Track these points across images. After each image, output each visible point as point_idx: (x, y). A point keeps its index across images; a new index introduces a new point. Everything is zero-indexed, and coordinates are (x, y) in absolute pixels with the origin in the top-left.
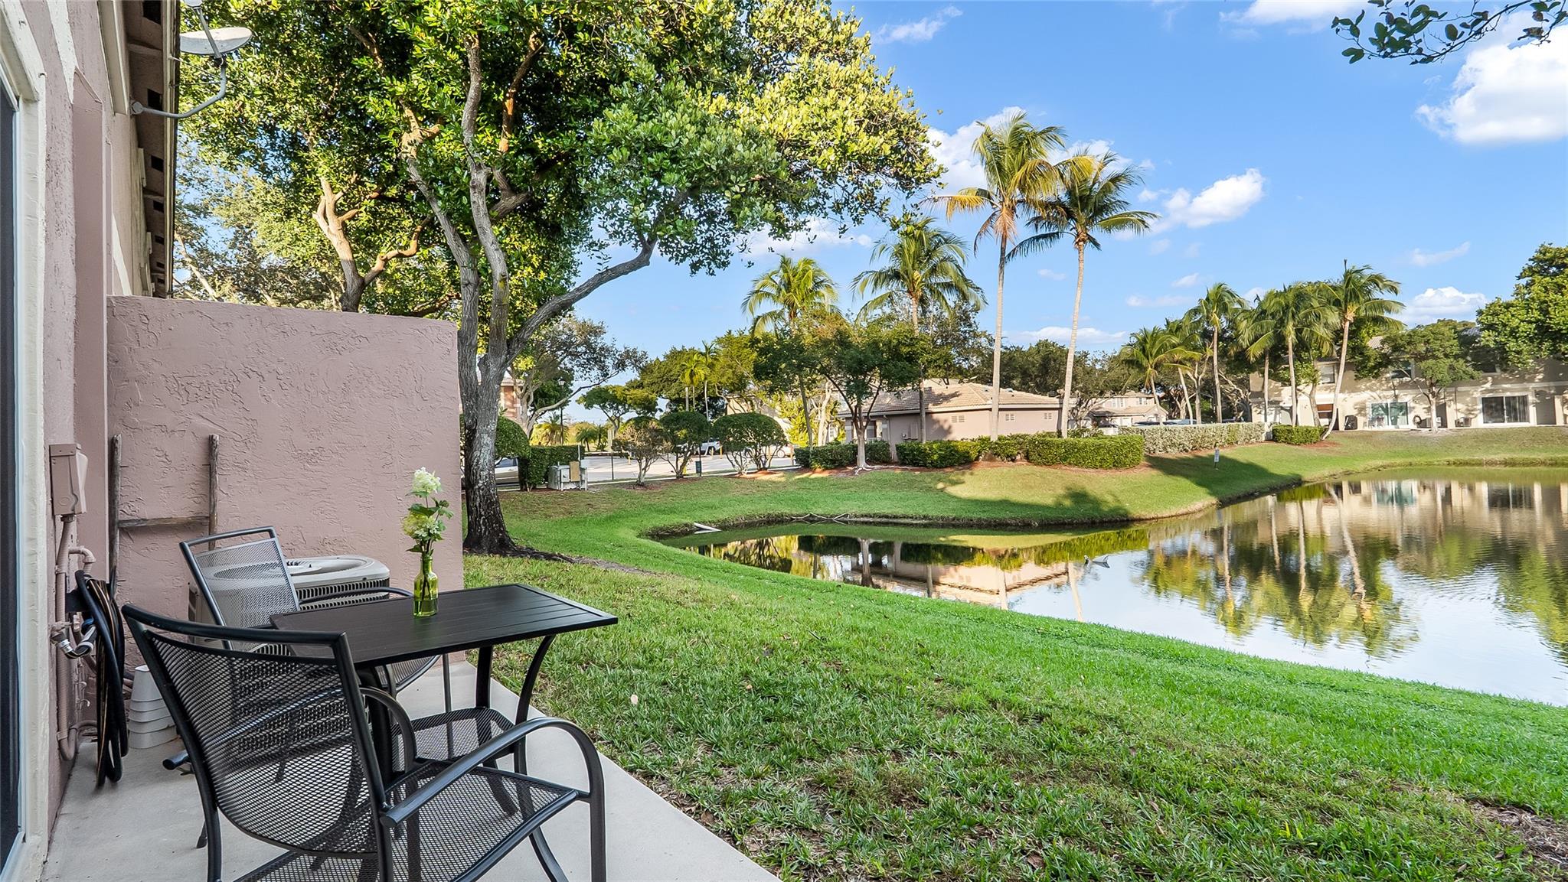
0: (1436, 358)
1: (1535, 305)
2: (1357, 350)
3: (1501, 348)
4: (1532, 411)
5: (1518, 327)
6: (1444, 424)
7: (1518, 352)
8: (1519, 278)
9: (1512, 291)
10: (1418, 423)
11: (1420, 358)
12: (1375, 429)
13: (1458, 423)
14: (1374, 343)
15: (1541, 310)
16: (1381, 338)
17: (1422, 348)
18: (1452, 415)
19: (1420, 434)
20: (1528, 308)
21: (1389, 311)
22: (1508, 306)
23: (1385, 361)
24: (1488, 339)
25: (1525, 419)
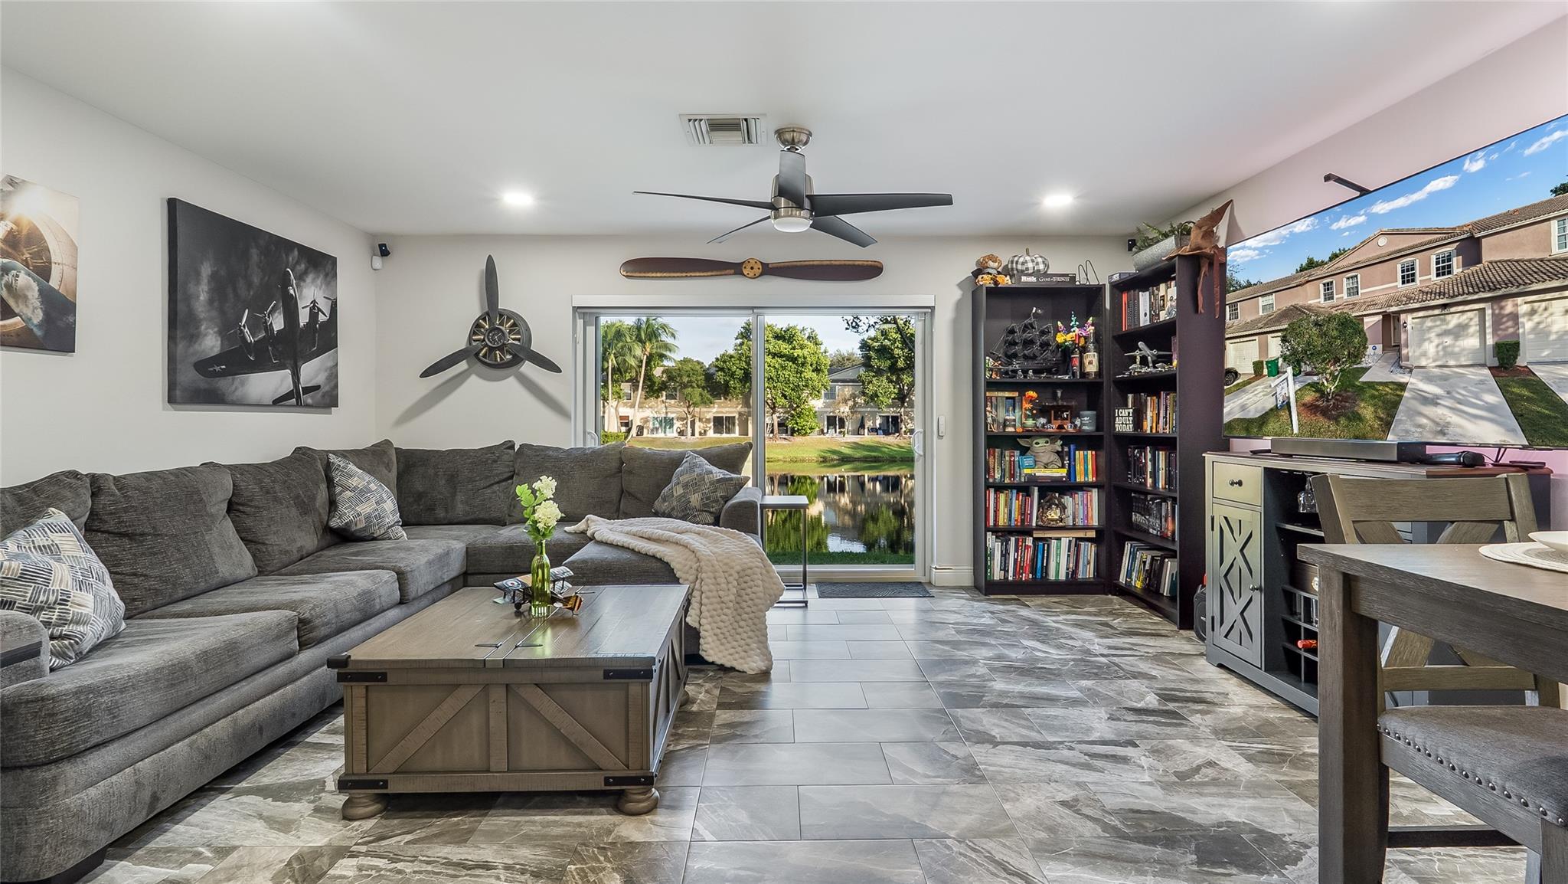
0: (693, 387)
1: (744, 359)
2: (649, 377)
3: (727, 383)
4: (737, 428)
5: (735, 372)
6: (693, 434)
7: (735, 388)
8: (737, 339)
9: (733, 347)
10: (679, 433)
11: (684, 386)
12: (654, 436)
13: (700, 434)
14: (657, 372)
15: (745, 362)
16: (662, 369)
17: (685, 379)
18: (699, 426)
19: (680, 441)
20: (740, 359)
21: (670, 351)
22: (731, 357)
23: (664, 386)
24: (720, 377)
25: (735, 433)
